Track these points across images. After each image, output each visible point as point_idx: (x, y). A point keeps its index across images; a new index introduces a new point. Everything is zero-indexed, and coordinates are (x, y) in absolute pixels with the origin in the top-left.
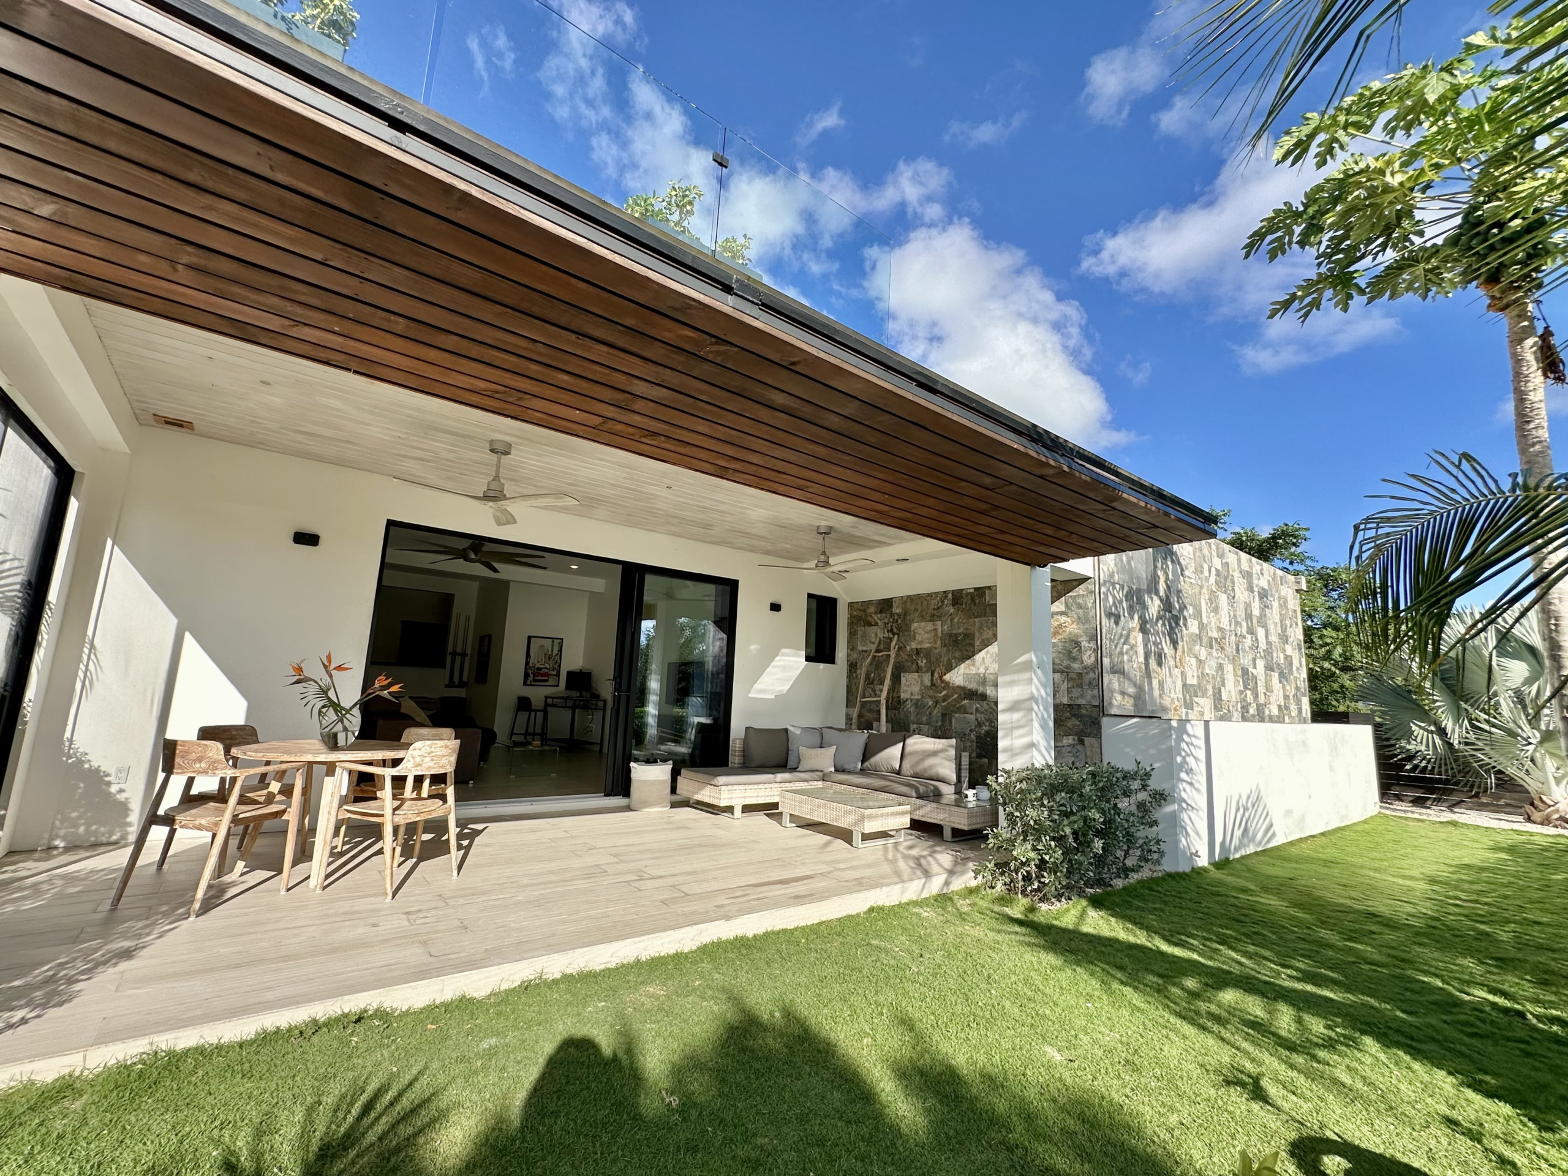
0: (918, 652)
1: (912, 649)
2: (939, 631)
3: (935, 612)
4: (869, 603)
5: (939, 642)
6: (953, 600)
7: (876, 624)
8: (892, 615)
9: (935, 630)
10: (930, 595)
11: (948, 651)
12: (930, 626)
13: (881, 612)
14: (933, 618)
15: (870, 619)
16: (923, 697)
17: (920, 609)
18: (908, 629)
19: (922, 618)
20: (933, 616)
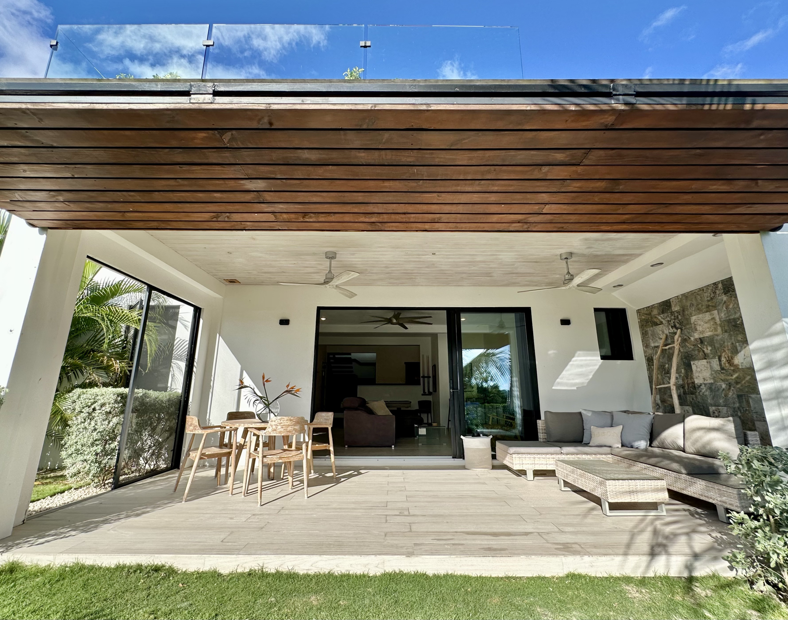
0: (701, 341)
1: (696, 339)
2: (718, 320)
3: (710, 303)
4: (652, 307)
5: (719, 330)
6: (724, 289)
7: (661, 323)
8: (672, 313)
9: (713, 319)
10: (701, 289)
11: (730, 336)
12: (707, 316)
13: (663, 312)
14: (709, 309)
15: (655, 320)
16: (715, 381)
17: (694, 302)
18: (689, 323)
19: (699, 311)
20: (708, 306)
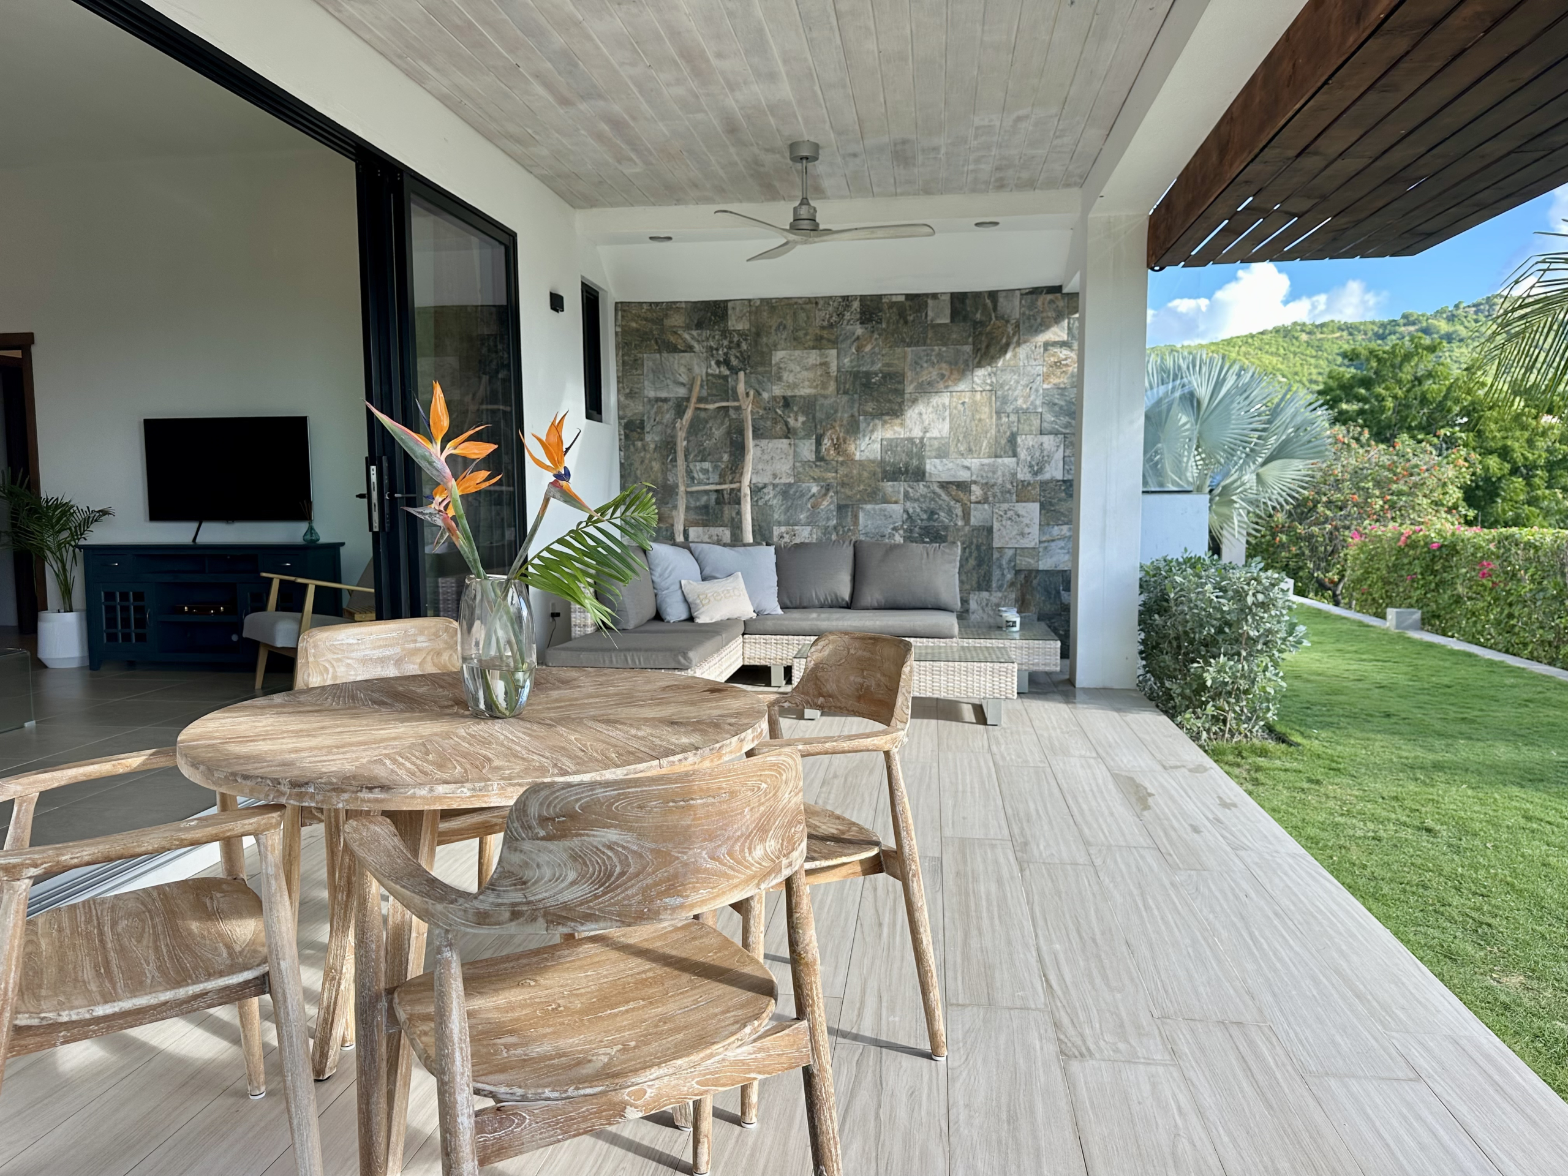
2: (833, 368)
3: (825, 333)
5: (832, 387)
6: (862, 313)
7: (690, 349)
8: (725, 333)
9: (825, 364)
10: (814, 301)
11: (852, 401)
12: (813, 357)
13: (699, 326)
14: (819, 343)
16: (798, 480)
18: (764, 359)
19: (796, 341)
20: (819, 339)
